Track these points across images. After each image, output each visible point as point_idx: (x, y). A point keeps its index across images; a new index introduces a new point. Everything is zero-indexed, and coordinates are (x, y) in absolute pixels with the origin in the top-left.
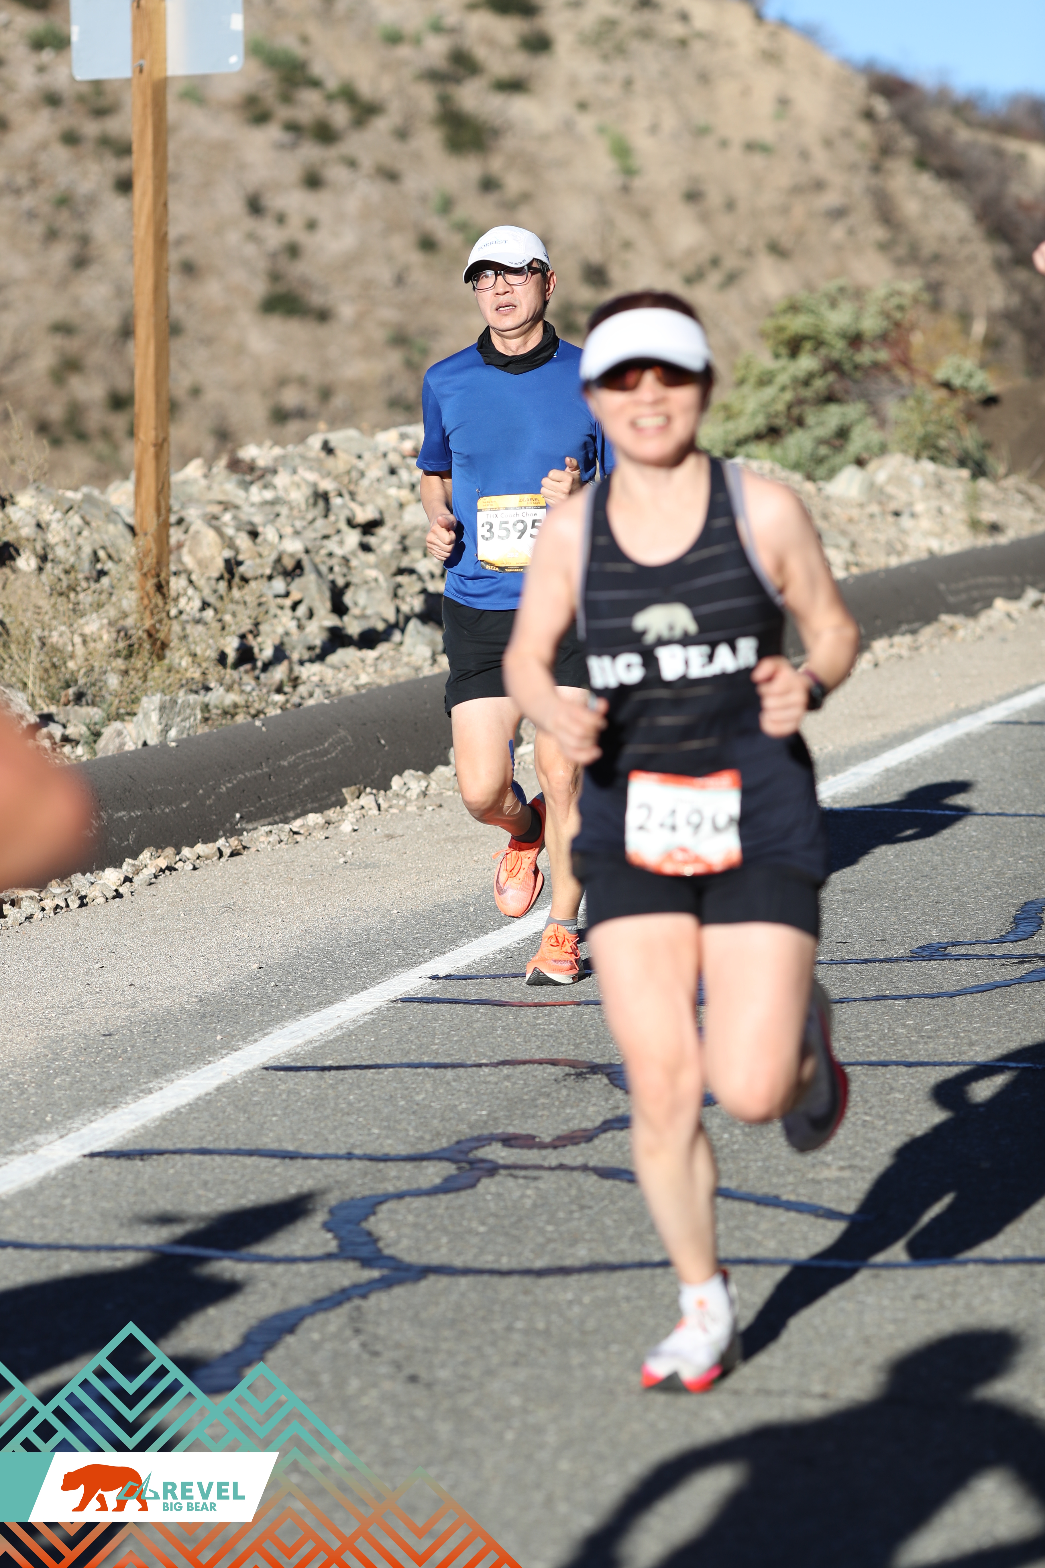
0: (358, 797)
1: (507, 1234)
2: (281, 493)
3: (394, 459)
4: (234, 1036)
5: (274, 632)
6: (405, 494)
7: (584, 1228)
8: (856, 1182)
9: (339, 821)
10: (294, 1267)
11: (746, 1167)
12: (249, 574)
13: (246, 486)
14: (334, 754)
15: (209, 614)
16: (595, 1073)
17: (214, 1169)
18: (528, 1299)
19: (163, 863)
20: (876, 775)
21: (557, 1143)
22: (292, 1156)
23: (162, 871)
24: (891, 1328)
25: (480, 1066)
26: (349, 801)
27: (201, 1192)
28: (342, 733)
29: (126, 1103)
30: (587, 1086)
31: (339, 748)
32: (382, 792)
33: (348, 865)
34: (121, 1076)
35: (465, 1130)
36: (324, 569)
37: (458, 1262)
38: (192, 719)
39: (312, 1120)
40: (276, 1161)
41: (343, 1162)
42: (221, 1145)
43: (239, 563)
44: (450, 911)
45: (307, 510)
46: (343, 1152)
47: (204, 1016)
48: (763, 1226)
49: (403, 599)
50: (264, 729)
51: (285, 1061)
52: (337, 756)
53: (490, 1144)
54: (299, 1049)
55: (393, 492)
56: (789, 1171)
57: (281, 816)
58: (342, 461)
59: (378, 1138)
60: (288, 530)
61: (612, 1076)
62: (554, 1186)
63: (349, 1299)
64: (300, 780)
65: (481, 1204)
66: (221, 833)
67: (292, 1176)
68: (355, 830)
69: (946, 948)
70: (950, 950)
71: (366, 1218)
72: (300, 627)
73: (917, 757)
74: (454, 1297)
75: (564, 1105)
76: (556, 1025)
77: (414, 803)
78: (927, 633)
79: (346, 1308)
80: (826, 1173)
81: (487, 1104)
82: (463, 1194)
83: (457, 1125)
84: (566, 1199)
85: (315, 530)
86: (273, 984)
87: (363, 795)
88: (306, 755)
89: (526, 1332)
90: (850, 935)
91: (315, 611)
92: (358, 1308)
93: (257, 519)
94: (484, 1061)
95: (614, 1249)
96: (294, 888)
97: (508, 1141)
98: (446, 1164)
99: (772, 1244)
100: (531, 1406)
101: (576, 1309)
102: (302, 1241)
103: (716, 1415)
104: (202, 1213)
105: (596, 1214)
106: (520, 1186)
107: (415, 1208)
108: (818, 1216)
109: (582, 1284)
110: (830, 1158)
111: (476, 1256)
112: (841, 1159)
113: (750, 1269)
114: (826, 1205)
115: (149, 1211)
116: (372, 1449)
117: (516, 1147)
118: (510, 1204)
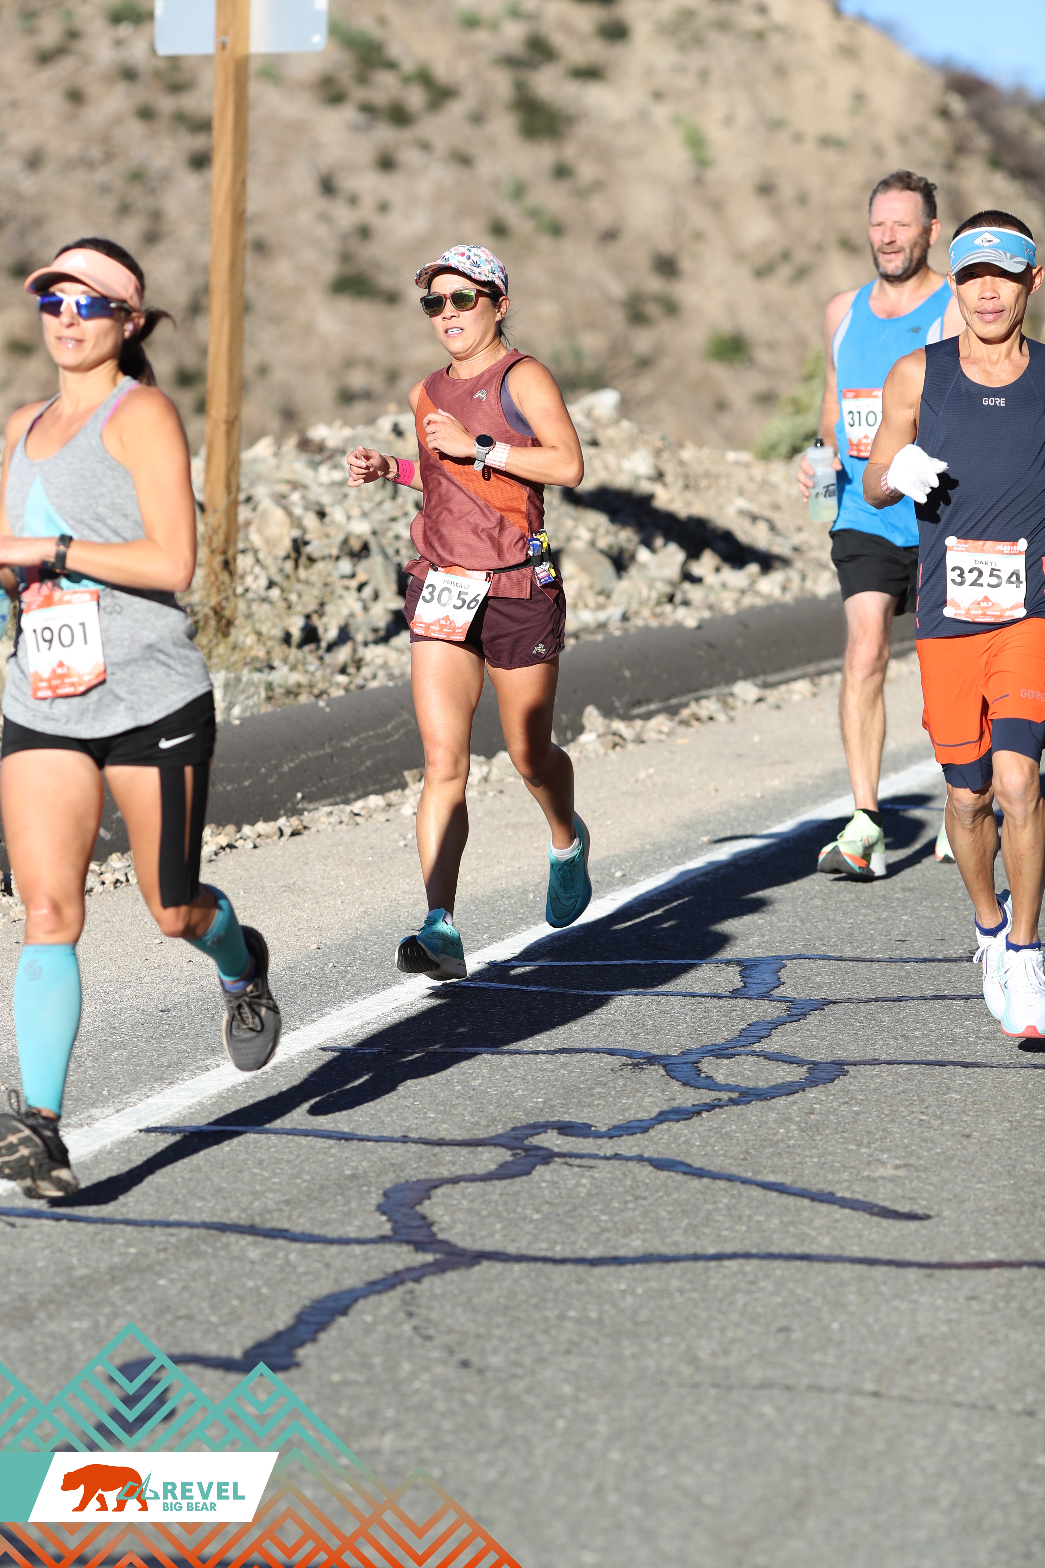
1: (561, 1222)
4: (292, 1016)
5: (339, 613)
7: (639, 1219)
8: (911, 1182)
9: (400, 803)
10: (348, 1249)
11: (801, 1163)
12: (316, 554)
13: (315, 465)
14: (396, 737)
15: (275, 593)
16: (652, 1064)
17: (269, 1148)
18: (582, 1288)
19: (223, 840)
21: (613, 1133)
22: (348, 1138)
23: (223, 848)
24: (944, 1329)
25: (537, 1053)
26: (410, 784)
27: (256, 1170)
28: (405, 716)
29: (182, 1080)
30: (644, 1076)
31: (402, 731)
33: (408, 849)
34: (178, 1052)
35: (521, 1118)
36: (390, 551)
37: (512, 1249)
38: (256, 698)
40: (331, 1142)
41: (399, 1144)
43: (306, 543)
44: (509, 898)
45: (375, 492)
46: (398, 1135)
48: (818, 1222)
50: (328, 709)
51: (342, 1042)
52: (400, 738)
53: (545, 1132)
54: (356, 1031)
56: (845, 1168)
57: (343, 798)
59: (434, 1123)
60: (356, 512)
61: (669, 1067)
62: (609, 1175)
63: (402, 1282)
64: (362, 763)
65: (536, 1191)
66: (282, 812)
67: (347, 1158)
71: (420, 1202)
72: (366, 609)
74: (507, 1284)
75: (620, 1094)
76: (613, 1014)
79: (400, 1291)
80: (881, 1171)
81: (543, 1092)
82: (518, 1180)
83: (513, 1111)
84: (621, 1189)
85: (383, 512)
86: (331, 965)
88: (368, 737)
89: (578, 1321)
90: (909, 934)
91: (381, 593)
92: (411, 1292)
93: (326, 499)
94: (541, 1049)
95: (668, 1240)
96: (354, 869)
97: (564, 1129)
98: (502, 1150)
99: (826, 1241)
100: (582, 1395)
101: (629, 1299)
102: (356, 1223)
103: (768, 1410)
104: (257, 1192)
105: (651, 1205)
106: (575, 1174)
107: (470, 1194)
108: (872, 1214)
109: (636, 1274)
110: (886, 1156)
111: (530, 1243)
112: (896, 1158)
113: (804, 1264)
114: (881, 1203)
115: (203, 1188)
116: (423, 1433)
117: (572, 1135)
118: (564, 1192)
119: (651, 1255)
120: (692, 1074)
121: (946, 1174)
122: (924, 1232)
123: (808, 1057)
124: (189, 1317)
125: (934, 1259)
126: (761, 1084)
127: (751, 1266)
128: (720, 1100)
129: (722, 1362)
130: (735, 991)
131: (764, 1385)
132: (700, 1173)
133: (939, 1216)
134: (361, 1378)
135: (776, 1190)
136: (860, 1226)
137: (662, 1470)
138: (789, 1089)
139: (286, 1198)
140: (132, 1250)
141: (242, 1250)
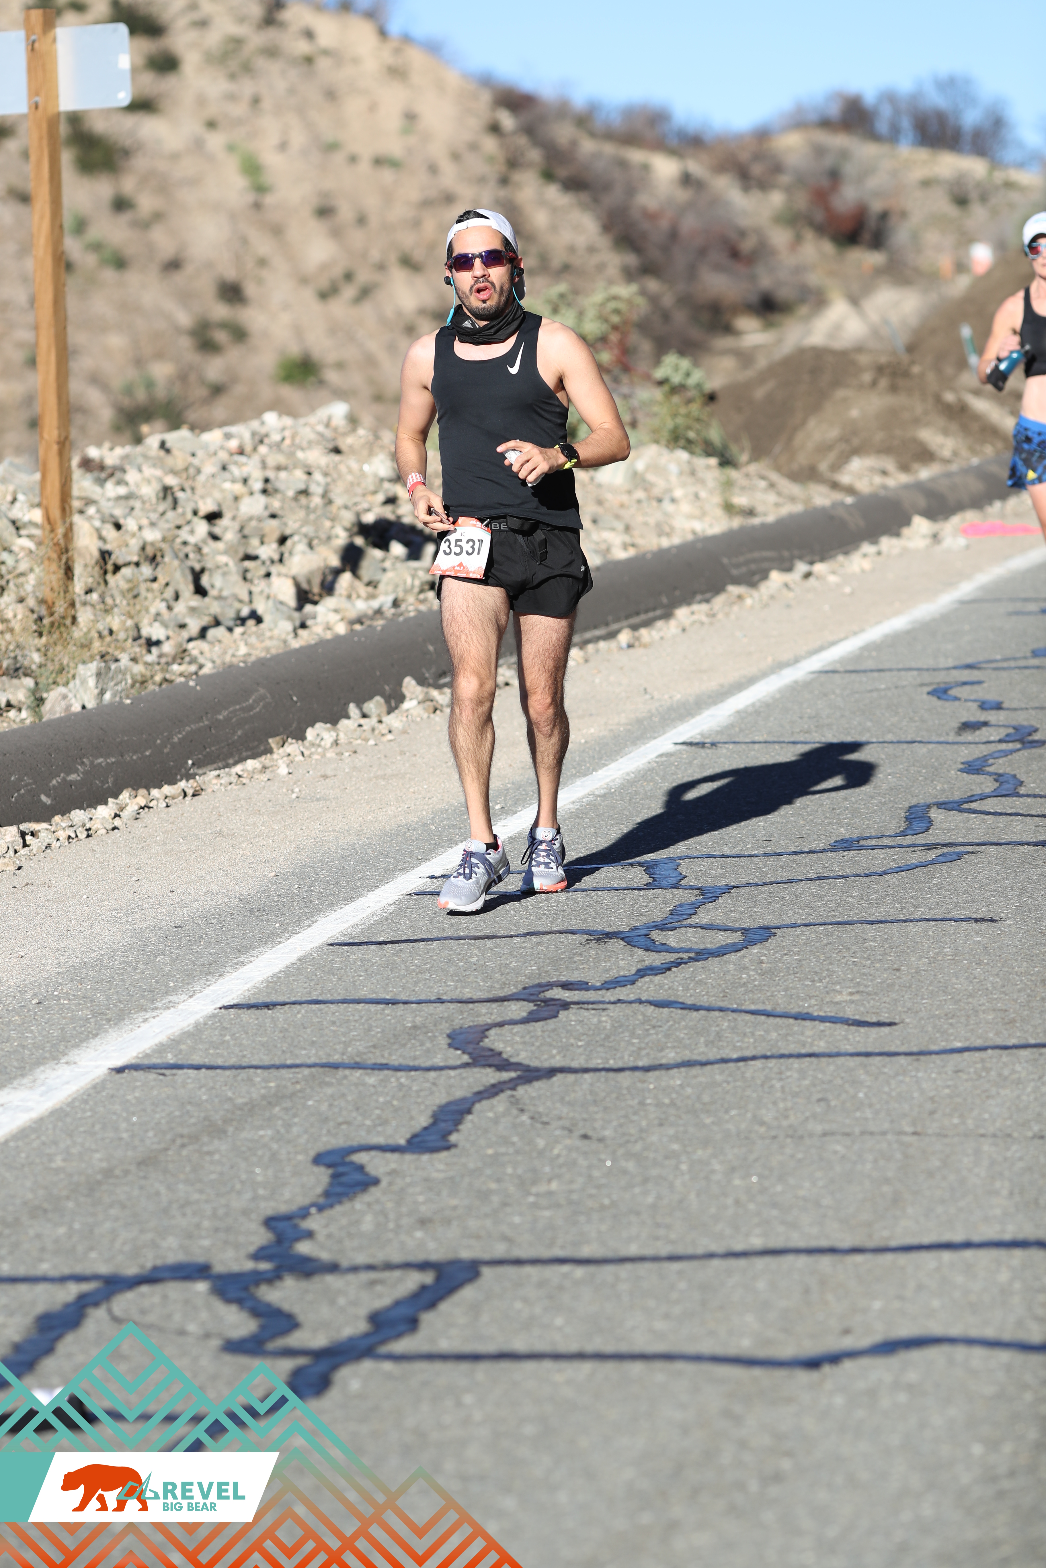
0: (283, 746)
1: (603, 1046)
2: (133, 488)
3: (223, 456)
4: (288, 924)
6: (238, 488)
7: (664, 1040)
8: (868, 1002)
9: (272, 766)
10: (444, 1072)
11: (772, 996)
12: (120, 562)
13: (101, 482)
14: (258, 709)
16: (611, 938)
17: (334, 1013)
18: (647, 1085)
19: (140, 802)
20: (730, 716)
21: (606, 986)
22: (394, 1003)
23: (141, 808)
24: (947, 1091)
25: (511, 936)
26: (275, 750)
27: (333, 1028)
28: (262, 691)
30: (609, 947)
31: (261, 704)
32: (300, 742)
33: (301, 800)
34: (211, 954)
35: (526, 981)
36: (181, 555)
37: (575, 1064)
38: (123, 683)
39: (393, 977)
40: (382, 1006)
41: (438, 1005)
42: (328, 997)
43: (109, 553)
44: (414, 830)
45: (157, 504)
46: (433, 998)
47: (251, 911)
49: (251, 581)
50: (198, 688)
51: (342, 939)
52: (260, 711)
53: (552, 988)
54: (349, 931)
55: (227, 485)
56: (810, 998)
57: (224, 763)
58: (179, 459)
59: (456, 989)
60: (145, 522)
61: (626, 939)
62: (622, 1014)
63: (502, 1091)
64: (234, 733)
65: (569, 1028)
66: (179, 777)
67: (401, 1016)
68: (290, 773)
69: (858, 841)
70: (862, 843)
71: (481, 1040)
72: (170, 608)
73: (759, 700)
74: (585, 1086)
75: (598, 960)
76: (557, 906)
77: (331, 750)
78: (719, 601)
79: (503, 1096)
80: (839, 998)
81: (532, 962)
82: (551, 1022)
83: (517, 977)
84: (638, 1022)
85: (167, 521)
86: (296, 886)
87: (286, 745)
88: (236, 710)
89: (657, 1106)
90: (772, 835)
91: (181, 593)
92: (513, 1096)
93: (118, 512)
95: (696, 1052)
96: (265, 817)
97: (566, 986)
98: (525, 1003)
99: (822, 1043)
100: (689, 1149)
101: (689, 1090)
102: (439, 1056)
103: (838, 1148)
104: (345, 1042)
105: (668, 1030)
106: (593, 1015)
107: (517, 1032)
108: (849, 1025)
109: (684, 1074)
110: (838, 987)
111: (587, 1061)
112: (850, 987)
113: (813, 1059)
114: (851, 1017)
115: (299, 1042)
116: (580, 1180)
117: (575, 990)
118: (593, 1027)
119: (688, 1061)
120: (649, 943)
121: (894, 995)
122: (897, 1033)
123: (737, 925)
124: (348, 1123)
125: (915, 1049)
126: (709, 946)
127: (772, 1063)
128: (682, 959)
129: (785, 1123)
130: (648, 884)
131: (825, 1134)
132: (695, 1008)
133: (902, 1022)
134: (511, 1150)
135: (763, 1015)
136: (843, 1033)
137: (779, 1188)
138: (736, 948)
139: (371, 1044)
140: (272, 1084)
141: (358, 1078)
